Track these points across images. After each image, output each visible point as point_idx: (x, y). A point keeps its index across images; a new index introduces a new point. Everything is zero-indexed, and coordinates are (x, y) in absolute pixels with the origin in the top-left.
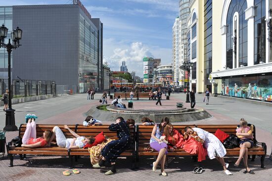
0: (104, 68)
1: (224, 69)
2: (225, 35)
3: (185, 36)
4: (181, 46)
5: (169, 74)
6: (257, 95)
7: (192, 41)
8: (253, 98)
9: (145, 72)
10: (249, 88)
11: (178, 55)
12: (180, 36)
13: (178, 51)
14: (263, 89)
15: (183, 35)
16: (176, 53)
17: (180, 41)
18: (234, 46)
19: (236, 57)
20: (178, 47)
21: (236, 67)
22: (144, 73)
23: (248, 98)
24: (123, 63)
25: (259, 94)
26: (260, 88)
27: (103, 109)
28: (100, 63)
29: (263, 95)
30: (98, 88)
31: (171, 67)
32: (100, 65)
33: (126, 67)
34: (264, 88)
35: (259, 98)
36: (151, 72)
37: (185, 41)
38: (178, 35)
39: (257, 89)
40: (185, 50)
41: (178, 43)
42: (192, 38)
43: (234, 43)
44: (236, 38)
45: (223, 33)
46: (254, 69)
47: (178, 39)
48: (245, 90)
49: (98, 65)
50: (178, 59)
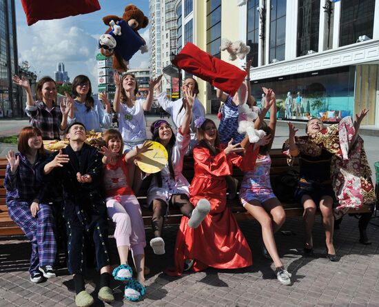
0: (21, 72)
2: (246, 5)
3: (172, 16)
4: (164, 33)
5: (144, 86)
6: (303, 112)
7: (185, 21)
8: (294, 118)
9: (101, 80)
11: (159, 50)
12: (163, 14)
13: (159, 42)
14: (312, 101)
15: (168, 12)
16: (156, 47)
17: (163, 24)
18: (260, 25)
19: (263, 46)
20: (159, 35)
21: (263, 63)
22: (99, 83)
23: (286, 119)
24: (60, 67)
25: (305, 110)
26: (307, 100)
27: (10, 142)
28: (13, 61)
29: (313, 112)
30: (11, 111)
31: (147, 72)
32: (13, 67)
33: (66, 73)
34: (315, 100)
35: (306, 118)
36: (111, 80)
37: (172, 25)
38: (159, 13)
39: (302, 102)
40: (173, 41)
41: (159, 28)
42: (186, 15)
43: (260, 20)
44: (264, 10)
45: (239, 4)
46: (298, 64)
47: (159, 21)
48: (281, 104)
49: (8, 65)
50: (159, 57)
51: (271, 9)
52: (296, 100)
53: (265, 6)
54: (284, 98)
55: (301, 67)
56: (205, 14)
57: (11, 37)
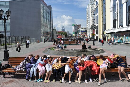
1: (112, 29)
3: (93, 13)
4: (90, 18)
5: (85, 32)
7: (96, 15)
8: (126, 43)
10: (124, 38)
11: (89, 22)
12: (90, 13)
13: (89, 20)
15: (91, 12)
17: (90, 16)
18: (116, 17)
19: (117, 23)
21: (117, 27)
22: (73, 32)
23: (124, 43)
24: (63, 27)
25: (129, 41)
27: (52, 49)
28: (52, 27)
31: (86, 28)
32: (52, 28)
33: (64, 29)
35: (129, 43)
36: (76, 31)
37: (93, 16)
38: (89, 13)
39: (128, 38)
40: (93, 20)
41: (89, 17)
42: (96, 14)
43: (116, 16)
44: (117, 13)
45: (111, 11)
46: (127, 28)
47: (89, 15)
48: (122, 39)
49: (50, 28)
50: (89, 24)
51: (119, 13)
52: (126, 38)
53: (117, 12)
54: (123, 37)
55: (127, 29)
56: (101, 14)
57: (51, 21)
